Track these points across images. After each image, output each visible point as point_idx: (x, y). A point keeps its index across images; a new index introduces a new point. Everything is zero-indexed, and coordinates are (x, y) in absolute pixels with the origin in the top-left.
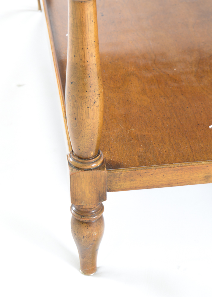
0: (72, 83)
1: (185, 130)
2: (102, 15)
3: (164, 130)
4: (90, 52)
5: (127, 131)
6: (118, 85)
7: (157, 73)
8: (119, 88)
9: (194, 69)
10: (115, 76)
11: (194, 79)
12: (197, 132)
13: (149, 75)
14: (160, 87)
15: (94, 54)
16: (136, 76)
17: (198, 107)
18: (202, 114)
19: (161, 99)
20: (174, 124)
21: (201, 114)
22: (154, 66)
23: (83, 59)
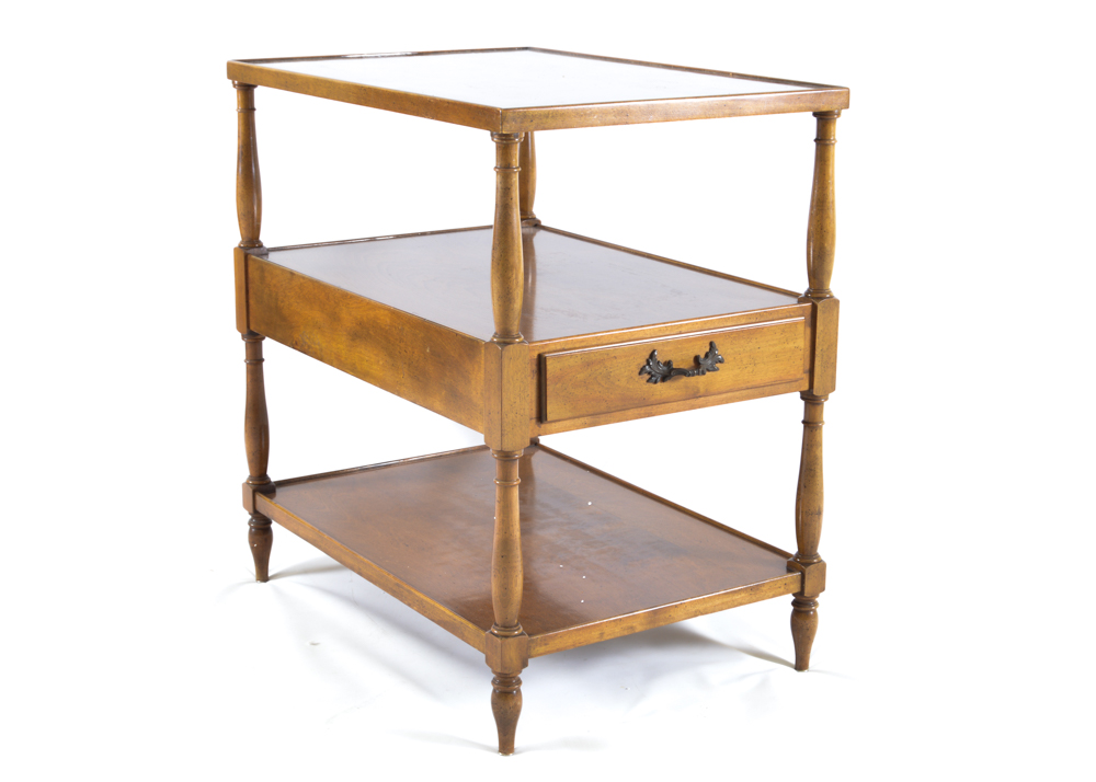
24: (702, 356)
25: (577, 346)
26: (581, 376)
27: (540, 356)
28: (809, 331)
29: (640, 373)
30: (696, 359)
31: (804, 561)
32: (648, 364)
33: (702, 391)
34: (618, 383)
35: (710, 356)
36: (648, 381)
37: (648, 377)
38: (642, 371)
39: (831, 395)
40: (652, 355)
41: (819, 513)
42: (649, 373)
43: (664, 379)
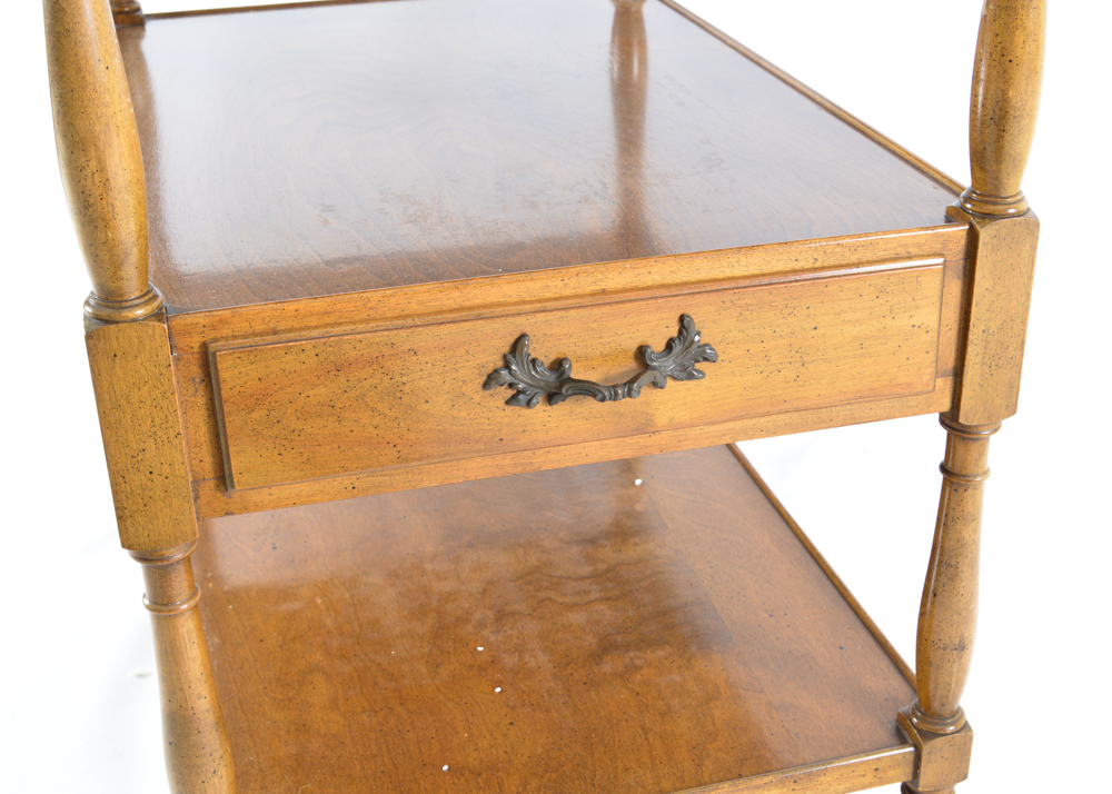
0: (170, 744)
1: (401, 778)
2: (274, 548)
3: (364, 781)
4: (196, 693)
5: (297, 789)
6: (290, 694)
7: (361, 664)
8: (290, 700)
9: (426, 650)
10: (286, 674)
11: (424, 670)
12: (421, 782)
13: (347, 669)
14: (364, 691)
15: (205, 693)
16: (324, 673)
17: (427, 729)
18: (433, 741)
19: (364, 716)
20: (383, 769)
21: (430, 743)
22: (357, 648)
23: (184, 706)
24: (658, 345)
25: (314, 321)
26: (320, 393)
27: (204, 347)
28: (955, 288)
29: (486, 385)
30: (641, 353)
31: (924, 727)
32: (507, 366)
33: (661, 421)
34: (426, 407)
35: (677, 348)
36: (507, 402)
37: (510, 393)
38: (490, 381)
39: (1006, 423)
40: (517, 345)
41: (962, 647)
42: (511, 386)
43: (552, 397)
